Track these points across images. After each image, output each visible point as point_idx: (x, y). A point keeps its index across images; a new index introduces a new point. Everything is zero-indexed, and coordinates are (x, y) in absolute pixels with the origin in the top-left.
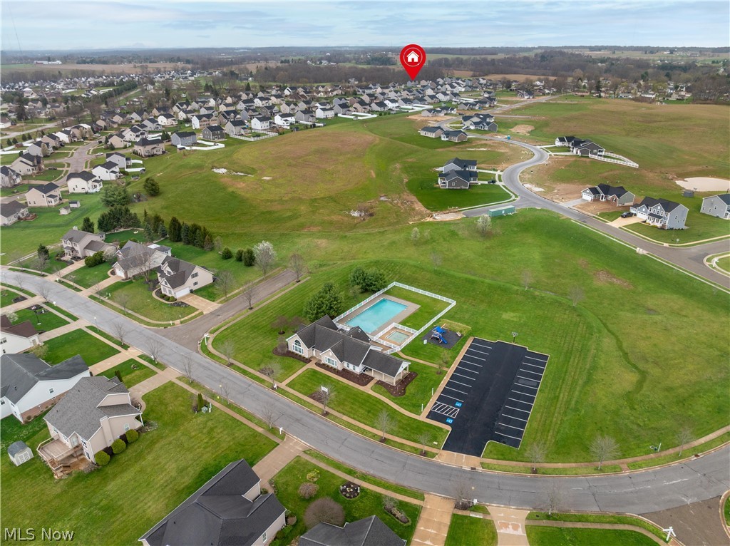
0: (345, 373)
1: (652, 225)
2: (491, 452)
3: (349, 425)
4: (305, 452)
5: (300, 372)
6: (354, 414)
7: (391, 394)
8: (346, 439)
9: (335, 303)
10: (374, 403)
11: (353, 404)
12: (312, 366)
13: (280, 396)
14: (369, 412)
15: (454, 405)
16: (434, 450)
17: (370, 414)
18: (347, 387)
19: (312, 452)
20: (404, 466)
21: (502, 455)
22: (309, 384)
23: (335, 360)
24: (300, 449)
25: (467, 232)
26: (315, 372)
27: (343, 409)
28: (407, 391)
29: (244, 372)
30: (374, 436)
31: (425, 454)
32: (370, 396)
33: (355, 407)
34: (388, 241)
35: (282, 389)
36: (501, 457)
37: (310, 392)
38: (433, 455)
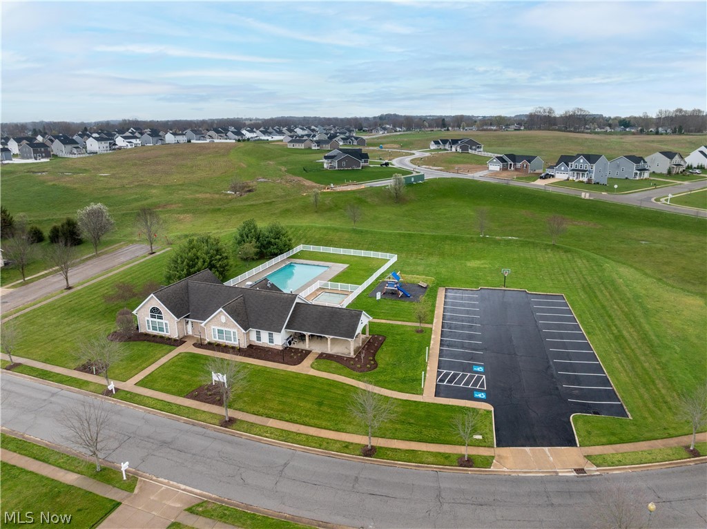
0: (253, 351)
1: (577, 181)
2: (589, 433)
3: (286, 436)
4: (191, 510)
5: (164, 360)
6: (290, 413)
7: (353, 369)
8: (286, 465)
9: (218, 257)
10: (326, 387)
11: (283, 395)
12: (187, 348)
13: (123, 405)
14: (320, 404)
15: (471, 371)
16: (484, 452)
17: (325, 408)
18: (264, 370)
19: (210, 507)
20: (439, 496)
21: (613, 434)
22: (185, 377)
23: (232, 330)
24: (178, 505)
25: (376, 200)
26: (194, 357)
27: (264, 407)
28: (379, 362)
29: (44, 375)
30: (346, 446)
31: (468, 462)
32: (313, 379)
33: (289, 400)
34: (279, 210)
35: (128, 392)
36: (613, 439)
37: (190, 389)
38: (487, 462)
